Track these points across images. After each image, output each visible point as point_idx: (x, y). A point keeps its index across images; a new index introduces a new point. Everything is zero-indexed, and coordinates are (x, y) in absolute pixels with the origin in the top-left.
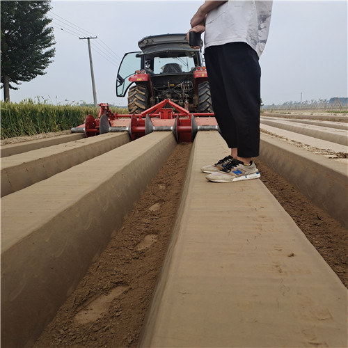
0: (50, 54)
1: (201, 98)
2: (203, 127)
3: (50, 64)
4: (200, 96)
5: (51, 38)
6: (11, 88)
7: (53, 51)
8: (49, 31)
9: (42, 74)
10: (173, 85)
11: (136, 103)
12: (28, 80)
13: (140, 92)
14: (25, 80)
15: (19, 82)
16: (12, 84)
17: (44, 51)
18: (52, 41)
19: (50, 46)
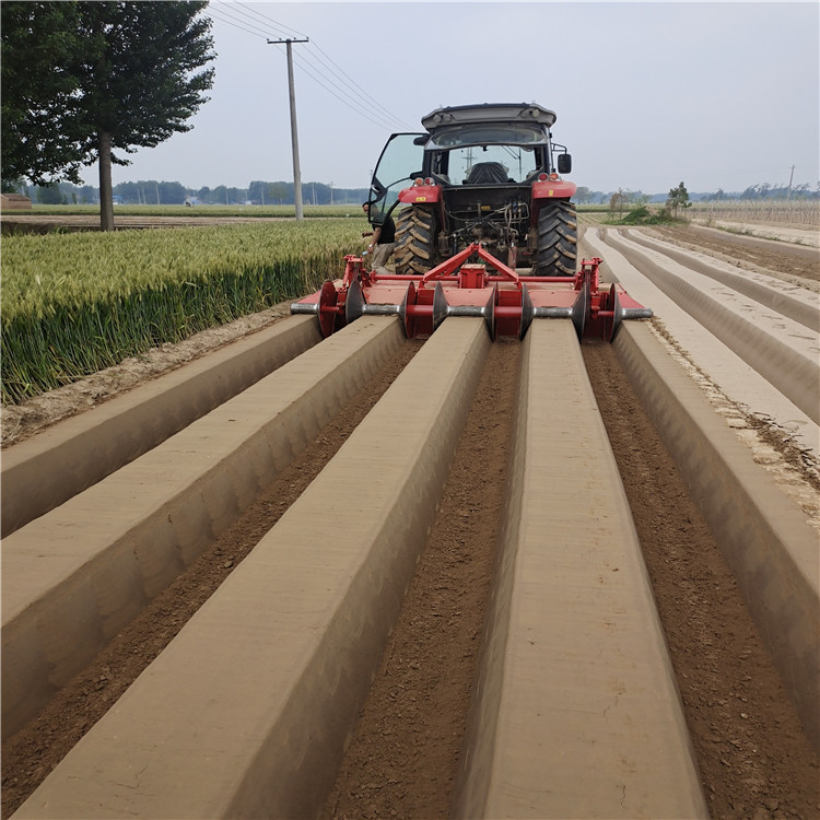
0: (202, 82)
1: (544, 238)
2: (543, 311)
3: (201, 106)
4: (542, 236)
5: (205, 44)
6: (114, 160)
7: (210, 74)
8: (201, 27)
9: (183, 129)
10: (487, 208)
11: (411, 247)
12: (152, 142)
13: (420, 223)
14: (144, 144)
15: (131, 147)
16: (118, 152)
17: (189, 75)
18: (209, 52)
19: (202, 63)
